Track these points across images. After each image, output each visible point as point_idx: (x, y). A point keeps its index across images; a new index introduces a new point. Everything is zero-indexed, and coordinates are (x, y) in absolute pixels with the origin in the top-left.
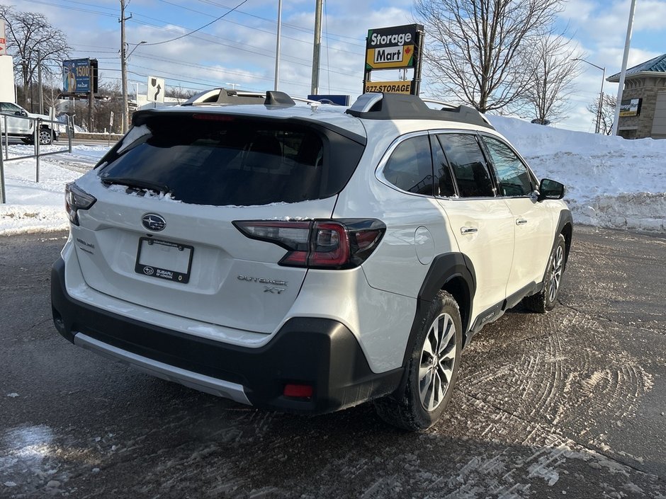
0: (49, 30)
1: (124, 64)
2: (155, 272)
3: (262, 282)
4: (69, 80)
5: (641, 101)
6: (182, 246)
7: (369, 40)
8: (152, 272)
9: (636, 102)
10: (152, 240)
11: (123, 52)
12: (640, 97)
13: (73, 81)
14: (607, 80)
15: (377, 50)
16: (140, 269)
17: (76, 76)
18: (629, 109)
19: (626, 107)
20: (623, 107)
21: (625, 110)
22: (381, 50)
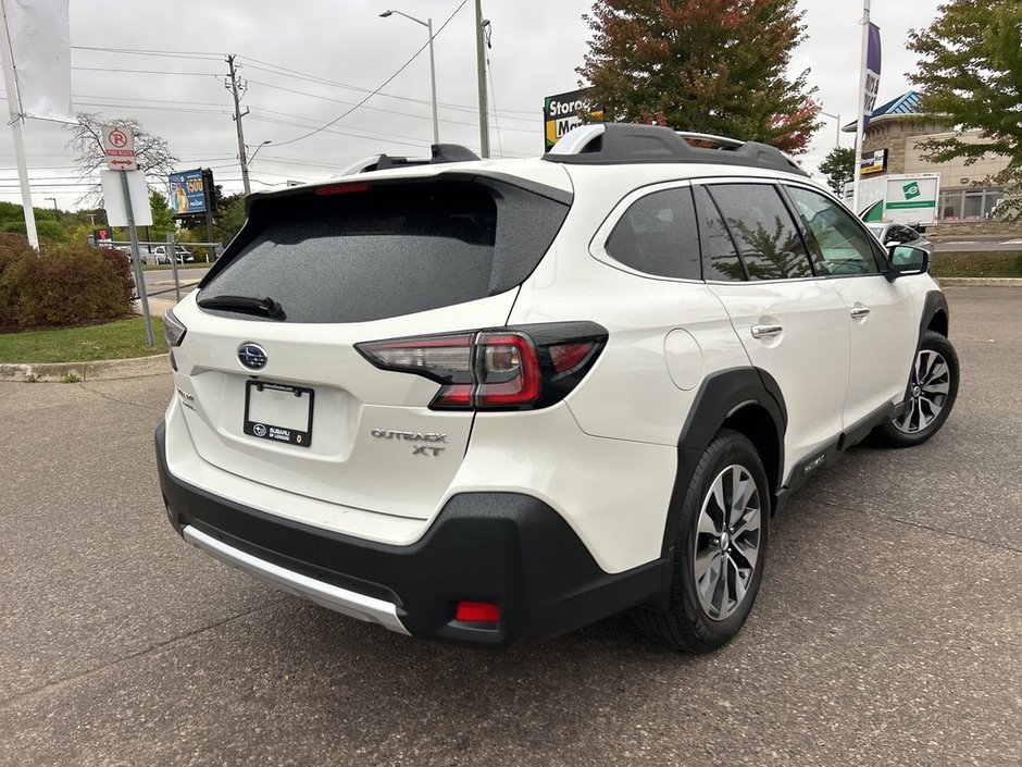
0: (146, 138)
1: (245, 172)
2: (268, 432)
3: (407, 437)
4: (179, 197)
5: (886, 151)
6: (298, 390)
7: (547, 111)
8: (263, 432)
9: (880, 154)
10: (261, 384)
11: (243, 157)
12: (885, 147)
13: (184, 199)
14: (843, 130)
15: (558, 121)
16: (249, 428)
17: (186, 191)
18: (873, 164)
19: (870, 161)
20: (865, 162)
21: (867, 165)
22: (563, 120)
